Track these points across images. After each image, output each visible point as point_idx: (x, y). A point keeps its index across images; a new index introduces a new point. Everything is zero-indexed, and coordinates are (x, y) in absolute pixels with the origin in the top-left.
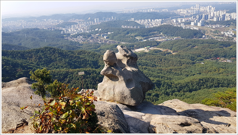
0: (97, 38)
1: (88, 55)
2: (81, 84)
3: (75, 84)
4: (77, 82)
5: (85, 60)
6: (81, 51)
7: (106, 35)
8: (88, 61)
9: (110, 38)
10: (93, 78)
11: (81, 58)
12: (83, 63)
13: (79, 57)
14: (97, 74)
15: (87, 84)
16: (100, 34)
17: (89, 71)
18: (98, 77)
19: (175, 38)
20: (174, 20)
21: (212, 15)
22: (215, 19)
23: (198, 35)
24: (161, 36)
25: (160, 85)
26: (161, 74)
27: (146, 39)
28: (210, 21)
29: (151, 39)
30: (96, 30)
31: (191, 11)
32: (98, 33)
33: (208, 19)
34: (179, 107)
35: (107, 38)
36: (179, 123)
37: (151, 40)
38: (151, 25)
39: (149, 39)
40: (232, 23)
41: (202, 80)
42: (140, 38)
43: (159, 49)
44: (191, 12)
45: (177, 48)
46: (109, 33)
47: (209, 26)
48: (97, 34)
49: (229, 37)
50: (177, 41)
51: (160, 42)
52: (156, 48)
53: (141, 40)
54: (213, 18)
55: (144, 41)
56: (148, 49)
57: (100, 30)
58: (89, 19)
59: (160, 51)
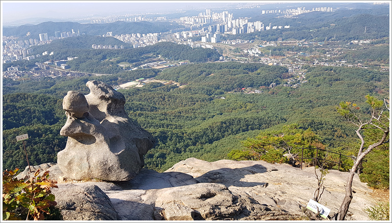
0: (48, 68)
1: (32, 100)
2: (25, 156)
3: (12, 157)
4: (15, 154)
5: (27, 110)
6: (18, 96)
7: (64, 63)
8: (34, 112)
9: (73, 67)
10: (47, 142)
11: (20, 108)
12: (24, 117)
13: (15, 107)
14: (55, 133)
15: (37, 155)
16: (53, 61)
17: (38, 131)
18: (57, 138)
19: (181, 63)
20: (176, 34)
21: (229, 26)
22: (234, 32)
23: (214, 57)
24: (160, 60)
25: (166, 138)
26: (165, 121)
27: (136, 66)
28: (228, 34)
29: (144, 65)
30: (43, 54)
31: (200, 20)
32: (48, 60)
33: (224, 31)
34: (197, 169)
35: (66, 68)
36: (199, 196)
37: (144, 67)
38: (142, 43)
39: (142, 66)
40: (256, 36)
41: (225, 123)
42: (127, 65)
43: (158, 81)
44: (200, 22)
45: (186, 78)
46: (69, 59)
47: (227, 43)
48: (47, 62)
49: (254, 57)
50: (184, 67)
51: (159, 71)
52: (153, 81)
53: (128, 68)
54: (231, 30)
55: (133, 69)
56: (141, 82)
57: (52, 53)
58: (28, 34)
59: (161, 84)
